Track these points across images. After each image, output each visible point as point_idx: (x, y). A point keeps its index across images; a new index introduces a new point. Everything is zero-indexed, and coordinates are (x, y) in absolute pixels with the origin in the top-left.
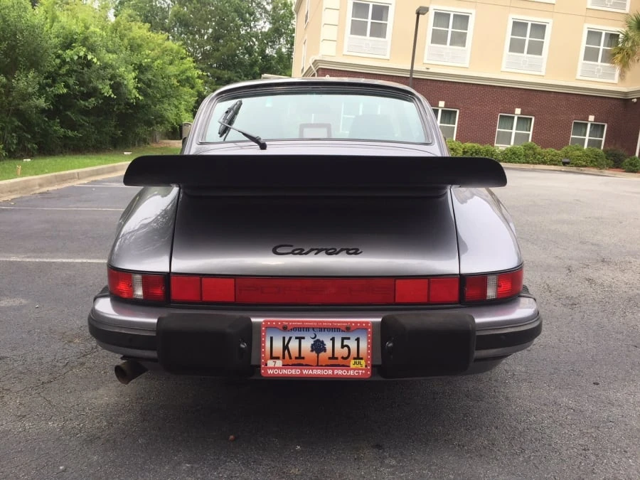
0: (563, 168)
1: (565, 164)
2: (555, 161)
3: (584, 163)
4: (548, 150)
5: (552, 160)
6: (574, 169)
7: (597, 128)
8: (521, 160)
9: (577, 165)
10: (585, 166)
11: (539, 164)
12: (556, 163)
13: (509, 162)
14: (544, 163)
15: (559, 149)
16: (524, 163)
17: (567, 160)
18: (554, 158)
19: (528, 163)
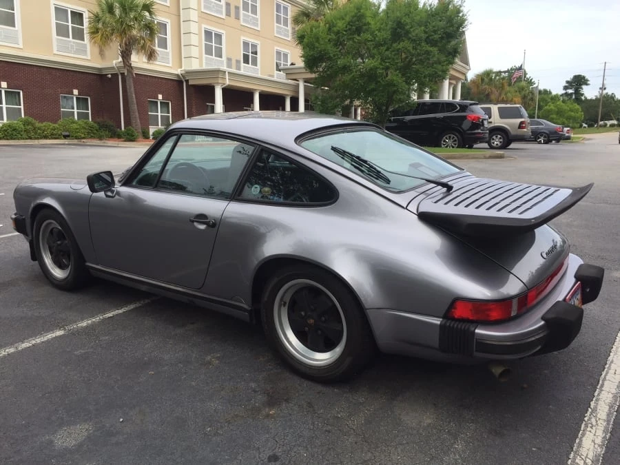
0: (66, 141)
1: (66, 137)
2: (56, 135)
3: (83, 136)
4: (44, 124)
5: (52, 134)
6: (75, 141)
7: (82, 102)
8: (24, 136)
9: (77, 138)
10: (84, 138)
11: (41, 138)
12: (57, 136)
13: (12, 139)
14: (46, 137)
15: (55, 122)
16: (26, 139)
17: (67, 133)
18: (54, 132)
19: (31, 138)
